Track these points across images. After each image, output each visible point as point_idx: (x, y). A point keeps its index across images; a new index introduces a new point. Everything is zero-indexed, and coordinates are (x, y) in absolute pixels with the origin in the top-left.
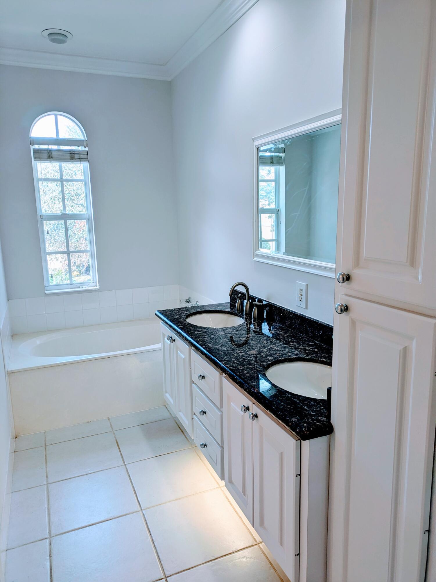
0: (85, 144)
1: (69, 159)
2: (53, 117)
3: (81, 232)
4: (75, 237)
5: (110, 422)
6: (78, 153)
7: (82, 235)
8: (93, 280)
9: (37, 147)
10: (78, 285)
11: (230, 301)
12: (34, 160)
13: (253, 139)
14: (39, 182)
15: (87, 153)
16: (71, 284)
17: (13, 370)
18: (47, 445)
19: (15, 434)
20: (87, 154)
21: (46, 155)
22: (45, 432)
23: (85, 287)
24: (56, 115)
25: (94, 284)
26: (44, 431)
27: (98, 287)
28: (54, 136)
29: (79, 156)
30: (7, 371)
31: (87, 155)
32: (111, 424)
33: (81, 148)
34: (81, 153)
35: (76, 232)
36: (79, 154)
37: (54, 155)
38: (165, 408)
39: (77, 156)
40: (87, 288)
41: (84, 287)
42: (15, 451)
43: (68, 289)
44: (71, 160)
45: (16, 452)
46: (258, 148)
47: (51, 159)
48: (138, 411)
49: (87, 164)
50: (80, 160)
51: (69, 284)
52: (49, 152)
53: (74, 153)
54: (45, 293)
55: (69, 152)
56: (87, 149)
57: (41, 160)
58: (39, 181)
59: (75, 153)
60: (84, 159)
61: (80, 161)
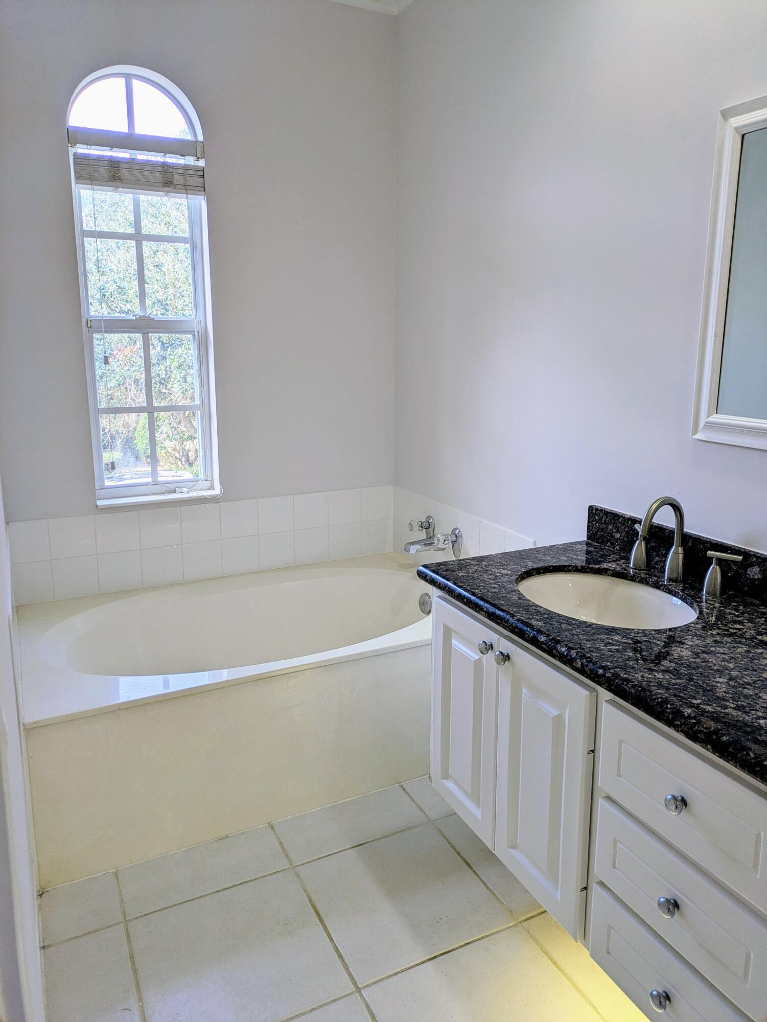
0: (199, 150)
1: (161, 185)
2: (122, 81)
3: (126, 368)
4: (114, 377)
5: (279, 839)
6: (181, 171)
7: (129, 373)
8: (206, 474)
9: (81, 149)
10: (172, 486)
11: (585, 539)
12: (77, 183)
13: (721, 111)
14: (85, 239)
15: (201, 173)
16: (155, 484)
17: (38, 722)
18: (131, 920)
19: (40, 886)
20: (203, 176)
21: (105, 172)
22: (116, 874)
23: (188, 492)
24: (128, 77)
25: (208, 484)
26: (115, 870)
27: (217, 491)
28: (122, 127)
29: (185, 180)
30: (24, 725)
31: (202, 179)
32: (281, 843)
33: (190, 161)
34: (188, 172)
35: (115, 366)
36: (184, 175)
37: (123, 173)
38: (401, 789)
39: (178, 179)
40: (194, 494)
41: (185, 490)
42: (45, 945)
43: (148, 495)
44: (164, 187)
45: (49, 946)
46: (743, 136)
47: (118, 183)
48: (339, 802)
49: (201, 202)
50: (186, 189)
51: (150, 483)
52: (114, 164)
53: (171, 170)
54: (97, 506)
55: (160, 169)
56: (201, 163)
57: (94, 182)
58: (84, 237)
59: (175, 171)
60: (194, 188)
61: (185, 191)
